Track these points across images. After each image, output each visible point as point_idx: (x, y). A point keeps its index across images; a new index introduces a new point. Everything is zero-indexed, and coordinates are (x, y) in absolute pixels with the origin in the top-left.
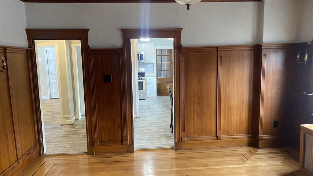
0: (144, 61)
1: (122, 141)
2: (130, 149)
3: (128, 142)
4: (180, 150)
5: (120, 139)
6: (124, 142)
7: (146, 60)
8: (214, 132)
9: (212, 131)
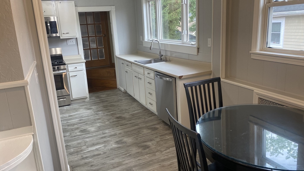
0: (58, 35)
7: (62, 32)
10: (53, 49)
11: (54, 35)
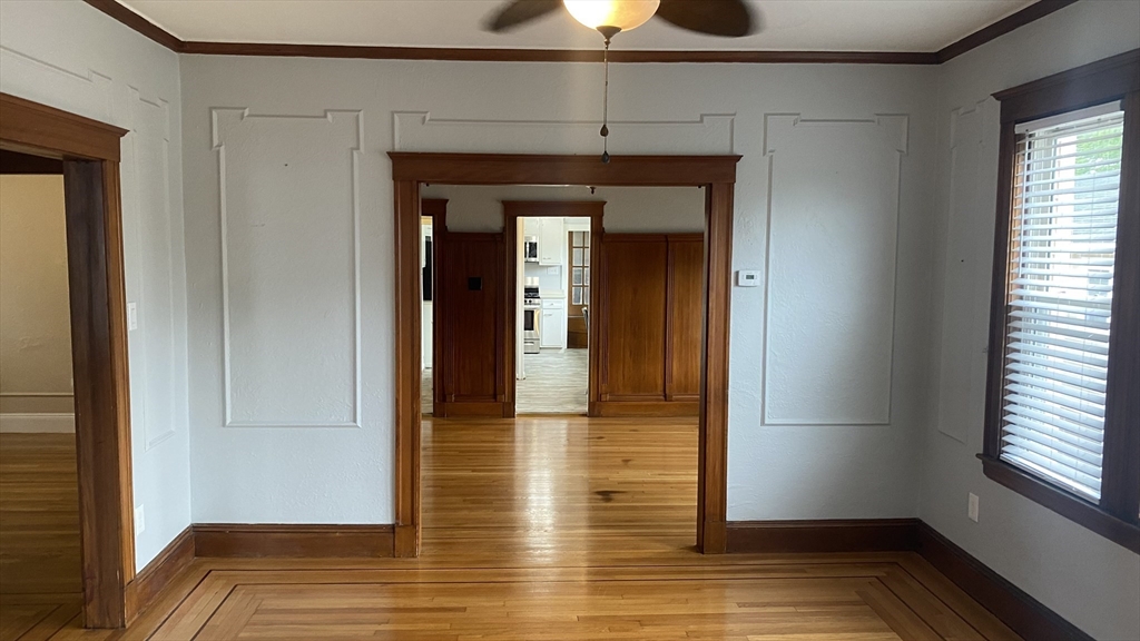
0: (537, 259)
1: (495, 396)
2: (508, 410)
3: (505, 398)
4: (598, 416)
5: (491, 392)
6: (498, 397)
7: (542, 256)
8: (660, 388)
9: (656, 386)
10: (529, 279)
11: (533, 259)
